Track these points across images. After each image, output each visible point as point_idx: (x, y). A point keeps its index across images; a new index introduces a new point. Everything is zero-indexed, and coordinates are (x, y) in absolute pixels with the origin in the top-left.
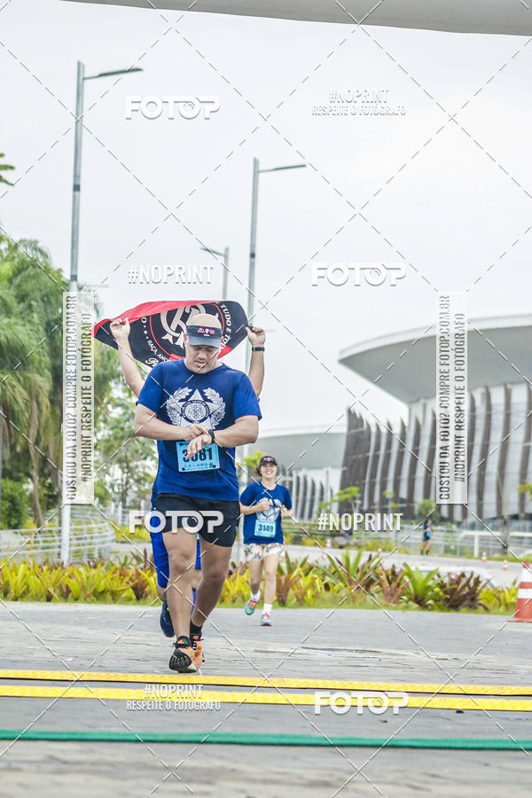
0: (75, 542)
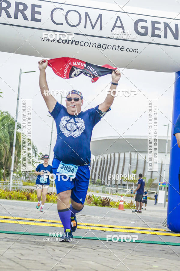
0: (13, 185)
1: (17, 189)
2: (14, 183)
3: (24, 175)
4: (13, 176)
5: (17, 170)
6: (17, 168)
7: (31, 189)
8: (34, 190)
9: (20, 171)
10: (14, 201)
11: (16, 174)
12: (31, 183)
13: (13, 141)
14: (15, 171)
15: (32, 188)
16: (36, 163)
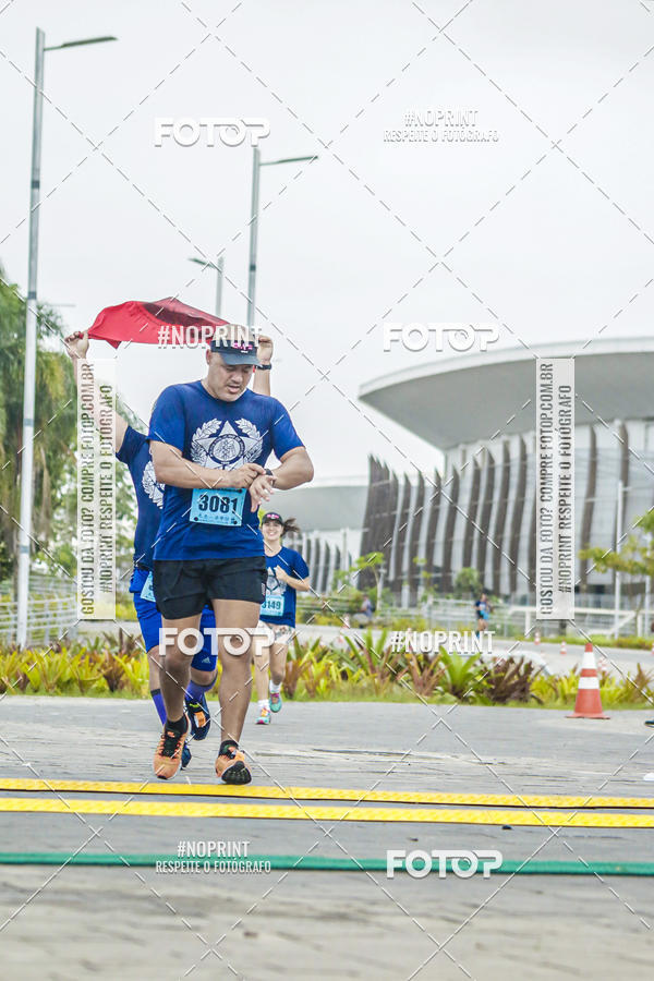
1: (53, 638)
2: (37, 612)
4: (32, 573)
5: (52, 544)
6: (52, 534)
7: (125, 638)
9: (67, 549)
10: (43, 700)
11: (44, 565)
13: (21, 398)
14: (37, 548)
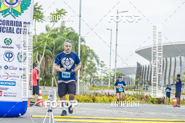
1: (83, 93)
2: (81, 89)
3: (89, 81)
4: (80, 82)
5: (83, 77)
6: (83, 75)
7: (96, 93)
8: (98, 93)
9: (86, 78)
10: (81, 103)
11: (82, 81)
12: (96, 87)
13: (78, 52)
14: (81, 78)
15: (97, 91)
16: (99, 70)
